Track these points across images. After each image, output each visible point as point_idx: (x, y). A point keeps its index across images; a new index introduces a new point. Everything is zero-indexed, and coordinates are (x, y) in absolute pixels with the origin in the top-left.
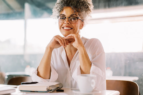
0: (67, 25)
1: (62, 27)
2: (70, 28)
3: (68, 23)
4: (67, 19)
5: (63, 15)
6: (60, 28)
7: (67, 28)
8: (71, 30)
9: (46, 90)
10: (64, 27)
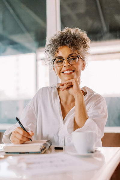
0: (68, 68)
1: (62, 71)
2: (72, 71)
3: (69, 65)
4: (65, 62)
5: (60, 57)
6: (60, 74)
7: (69, 72)
8: (73, 73)
9: (39, 150)
10: (65, 71)
